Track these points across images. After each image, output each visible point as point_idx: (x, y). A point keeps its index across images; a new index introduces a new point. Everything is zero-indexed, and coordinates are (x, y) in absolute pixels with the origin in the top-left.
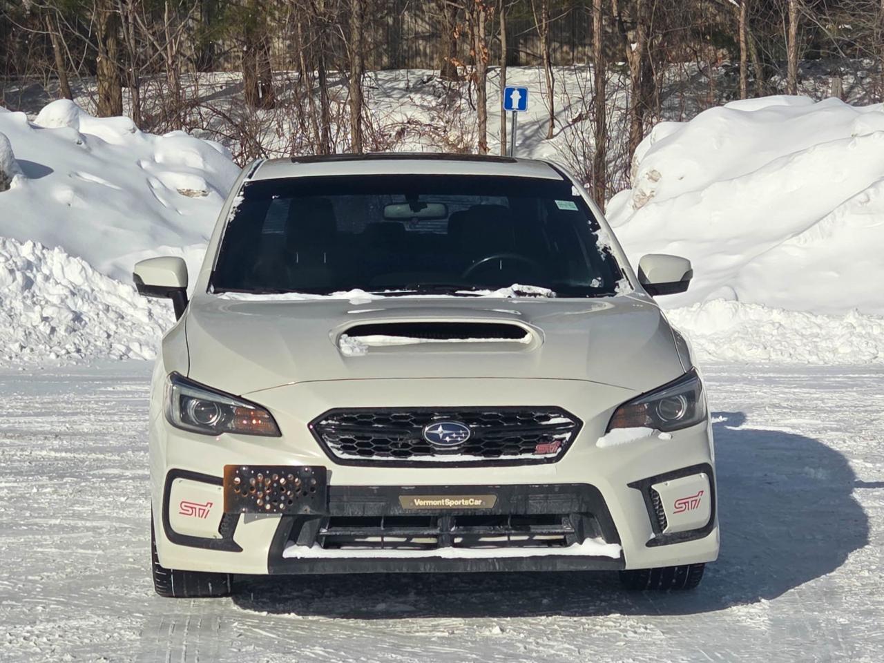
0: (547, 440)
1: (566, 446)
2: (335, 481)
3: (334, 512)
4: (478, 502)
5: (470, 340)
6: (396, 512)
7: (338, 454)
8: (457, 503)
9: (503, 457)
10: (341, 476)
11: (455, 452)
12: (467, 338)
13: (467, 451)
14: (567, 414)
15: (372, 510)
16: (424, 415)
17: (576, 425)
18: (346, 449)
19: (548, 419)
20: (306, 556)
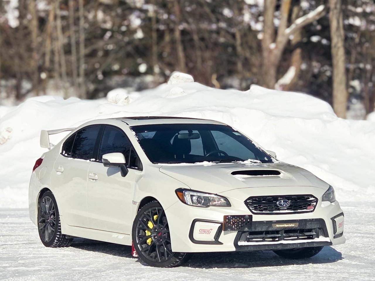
0: (310, 205)
1: (315, 207)
2: (254, 220)
3: (253, 230)
4: (293, 225)
5: (264, 176)
6: (270, 229)
7: (253, 211)
8: (288, 225)
9: (299, 211)
10: (256, 218)
11: (285, 210)
12: (262, 175)
13: (288, 209)
14: (314, 197)
15: (264, 229)
16: (275, 198)
17: (316, 200)
18: (255, 209)
19: (309, 198)
20: (245, 245)
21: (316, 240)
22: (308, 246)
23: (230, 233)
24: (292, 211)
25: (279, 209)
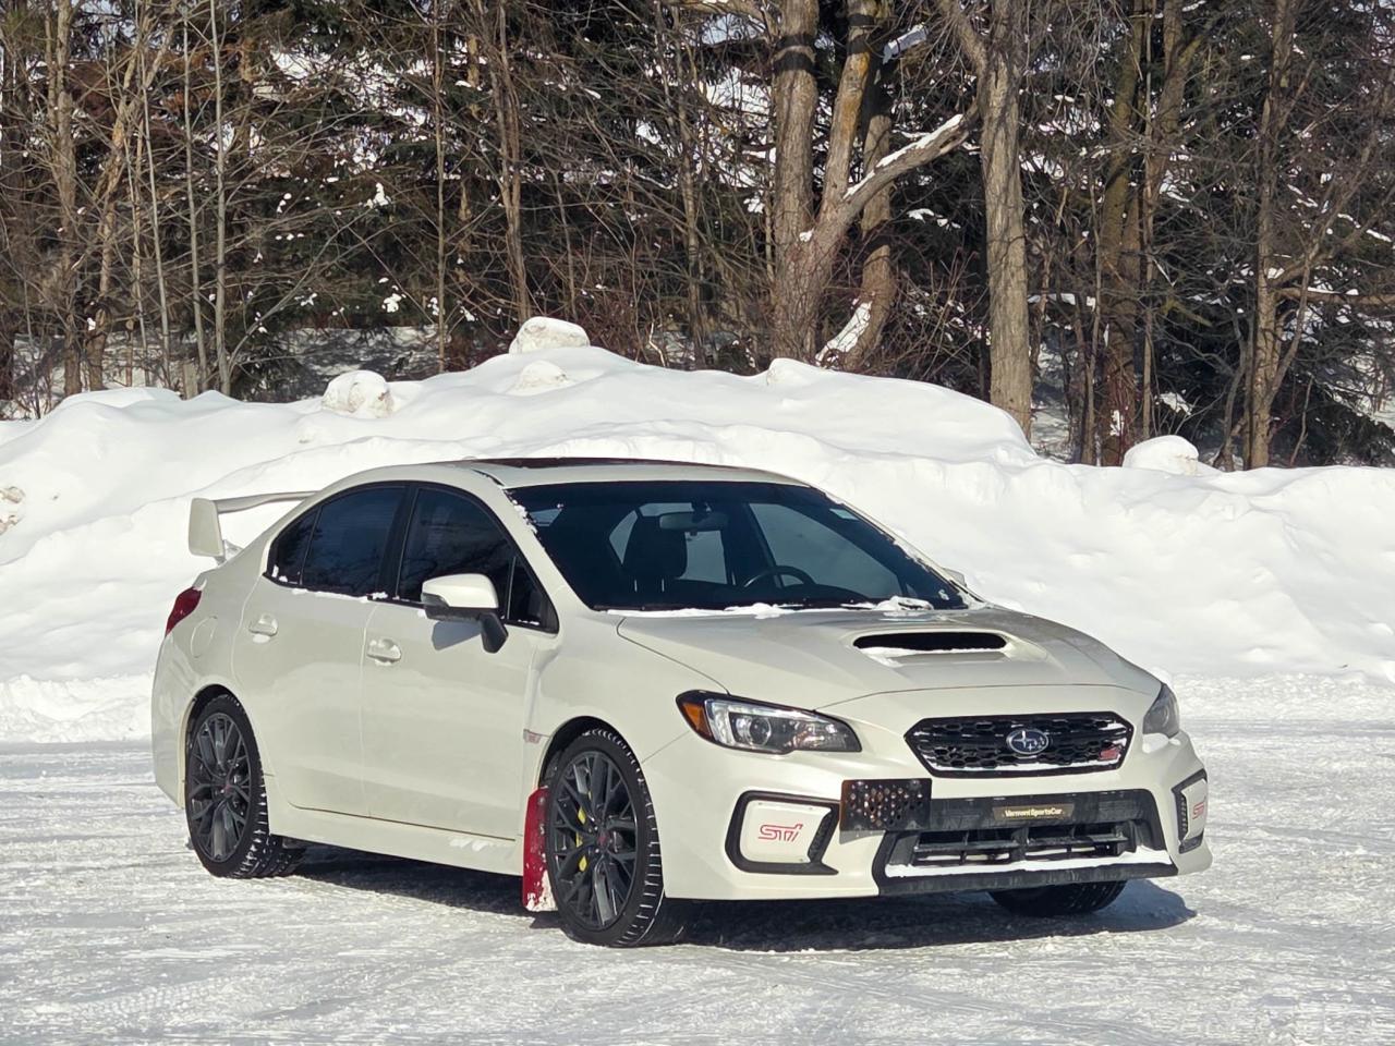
0: (1108, 746)
1: (1124, 751)
2: (935, 795)
3: (934, 827)
4: (1058, 812)
6: (987, 824)
7: (934, 765)
8: (1041, 812)
9: (1074, 765)
10: (943, 789)
11: (1033, 761)
13: (1041, 759)
14: (1119, 719)
15: (967, 824)
16: (1002, 724)
17: (1128, 730)
18: (941, 761)
19: (1106, 725)
20: (908, 875)
21: (1127, 858)
22: (1102, 879)
23: (861, 837)
24: (1055, 766)
25: (1013, 760)
